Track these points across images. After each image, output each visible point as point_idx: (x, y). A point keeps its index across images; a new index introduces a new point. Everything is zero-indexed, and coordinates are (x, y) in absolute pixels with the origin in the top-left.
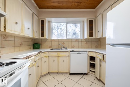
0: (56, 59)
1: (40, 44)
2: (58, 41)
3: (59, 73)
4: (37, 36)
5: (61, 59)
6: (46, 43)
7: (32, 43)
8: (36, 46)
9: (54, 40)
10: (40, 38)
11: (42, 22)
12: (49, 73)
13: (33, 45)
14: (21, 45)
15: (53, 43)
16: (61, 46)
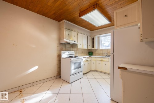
0: (100, 62)
1: (92, 53)
2: (105, 50)
3: (102, 72)
4: (90, 47)
5: (104, 63)
6: (97, 52)
7: (88, 52)
9: (102, 50)
10: (92, 48)
11: (93, 39)
12: (96, 71)
13: (89, 53)
14: (82, 52)
15: (101, 52)
16: (106, 54)
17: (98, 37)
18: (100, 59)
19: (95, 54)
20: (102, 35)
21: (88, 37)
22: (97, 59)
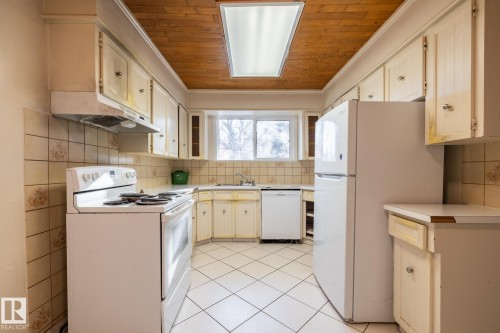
0: (228, 207)
1: (188, 174)
2: (233, 164)
3: (234, 240)
4: (186, 154)
5: (241, 207)
6: (204, 171)
7: (169, 171)
8: (179, 177)
9: (222, 164)
10: (191, 157)
11: (196, 121)
12: (213, 240)
13: (173, 175)
14: (154, 174)
15: (221, 171)
16: (239, 178)
17: (210, 117)
18: (228, 196)
19: (195, 179)
20: (221, 113)
21: (182, 110)
22: (219, 196)
